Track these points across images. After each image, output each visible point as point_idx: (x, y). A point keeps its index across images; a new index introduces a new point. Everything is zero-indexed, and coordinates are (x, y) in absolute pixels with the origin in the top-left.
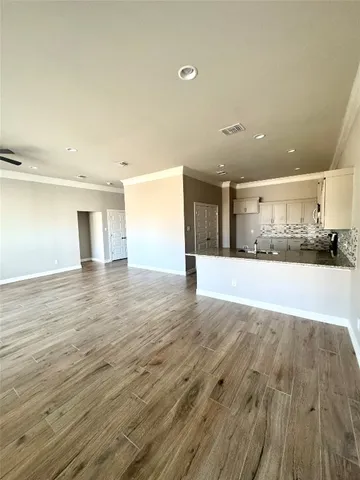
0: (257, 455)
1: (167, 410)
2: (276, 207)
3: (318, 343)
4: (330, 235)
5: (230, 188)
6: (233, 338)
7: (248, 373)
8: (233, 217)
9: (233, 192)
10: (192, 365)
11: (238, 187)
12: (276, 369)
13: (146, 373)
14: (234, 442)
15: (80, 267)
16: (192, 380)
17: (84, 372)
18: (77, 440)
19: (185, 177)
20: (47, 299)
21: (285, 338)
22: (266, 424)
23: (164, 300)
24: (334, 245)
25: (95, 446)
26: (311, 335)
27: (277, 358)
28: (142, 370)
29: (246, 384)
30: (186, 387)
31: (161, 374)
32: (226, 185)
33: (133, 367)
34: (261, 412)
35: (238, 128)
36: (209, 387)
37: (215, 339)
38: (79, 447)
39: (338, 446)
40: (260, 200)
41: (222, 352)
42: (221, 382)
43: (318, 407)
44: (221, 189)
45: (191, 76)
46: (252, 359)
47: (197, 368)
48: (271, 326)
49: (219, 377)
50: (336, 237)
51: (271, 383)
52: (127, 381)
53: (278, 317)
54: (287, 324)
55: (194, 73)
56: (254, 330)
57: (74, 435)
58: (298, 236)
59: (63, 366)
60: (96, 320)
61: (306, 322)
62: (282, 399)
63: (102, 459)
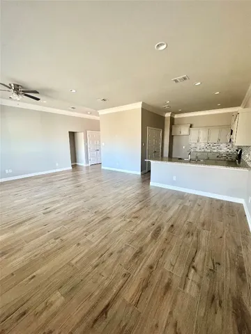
0: (194, 252)
1: (146, 236)
2: (202, 132)
3: (225, 210)
4: (237, 151)
5: (171, 117)
6: (176, 207)
7: (186, 223)
8: (171, 137)
9: (172, 120)
10: (155, 218)
11: (176, 116)
12: (202, 221)
13: (130, 221)
14: (182, 247)
15: (71, 168)
16: (156, 225)
17: (97, 220)
18: (105, 246)
19: (142, 109)
20: (58, 186)
21: (206, 208)
22: (198, 242)
23: (131, 188)
24: (239, 157)
25: (115, 247)
26: (221, 207)
27: (202, 217)
28: (128, 220)
29: (186, 227)
30: (154, 228)
31: (139, 222)
32: (168, 115)
33: (123, 219)
34: (195, 238)
35: (185, 79)
36: (166, 228)
37: (165, 208)
38: (108, 247)
39: (234, 250)
40: (191, 127)
41: (171, 213)
42: (172, 226)
43: (224, 236)
44: (164, 117)
45: (162, 48)
46: (188, 217)
47: (158, 220)
48: (198, 202)
49: (171, 224)
50: (241, 152)
51: (199, 227)
52: (122, 224)
53: (202, 198)
54: (207, 201)
55: (165, 46)
56: (188, 204)
57: (104, 243)
58: (215, 151)
59: (85, 217)
60: (93, 197)
61: (218, 200)
62: (205, 233)
63: (121, 251)
